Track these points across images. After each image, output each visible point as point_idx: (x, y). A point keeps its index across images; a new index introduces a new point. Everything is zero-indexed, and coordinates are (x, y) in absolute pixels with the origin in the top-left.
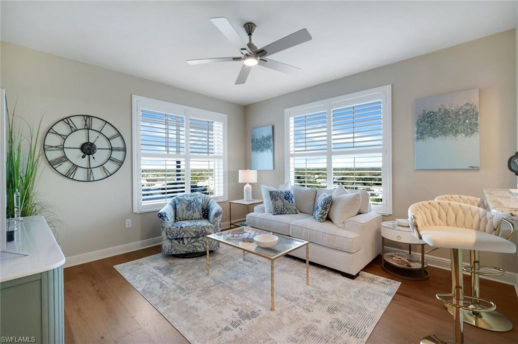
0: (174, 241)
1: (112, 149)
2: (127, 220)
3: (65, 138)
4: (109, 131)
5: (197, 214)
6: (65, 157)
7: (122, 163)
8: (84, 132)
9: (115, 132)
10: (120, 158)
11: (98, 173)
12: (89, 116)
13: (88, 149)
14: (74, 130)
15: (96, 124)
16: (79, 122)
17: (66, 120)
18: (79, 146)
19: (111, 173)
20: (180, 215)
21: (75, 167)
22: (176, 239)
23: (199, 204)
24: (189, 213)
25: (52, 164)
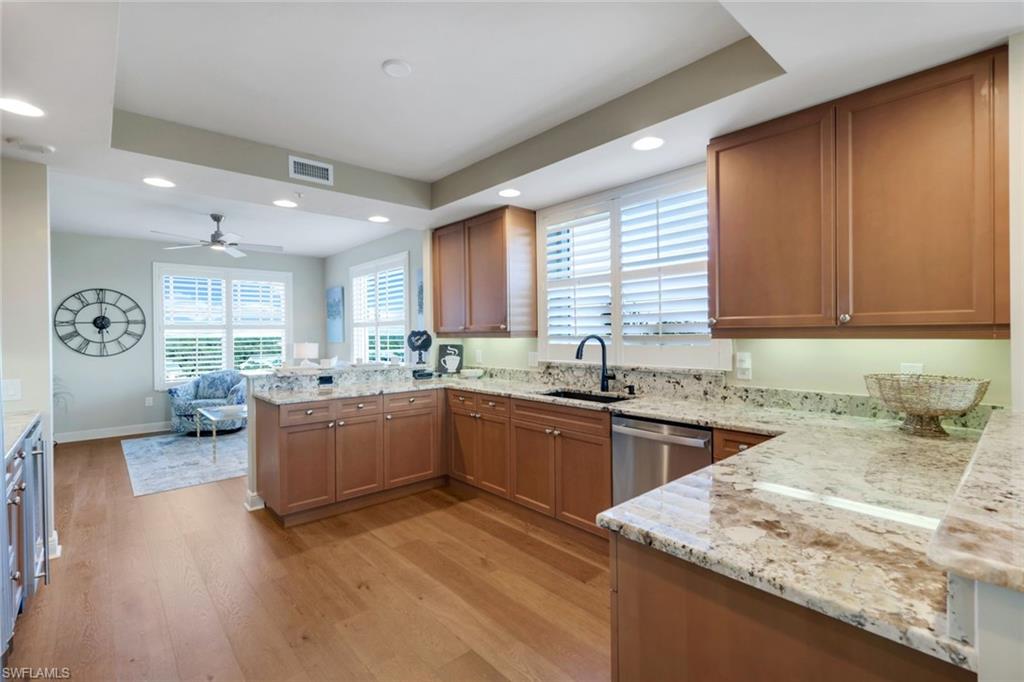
0: (184, 418)
1: (128, 322)
2: (147, 399)
3: (76, 313)
4: (125, 304)
5: (220, 393)
6: (76, 332)
7: (141, 336)
8: (97, 306)
9: (133, 304)
10: (139, 332)
11: (112, 348)
12: (101, 290)
13: (101, 323)
14: (85, 305)
15: (110, 297)
16: (91, 297)
17: (77, 295)
18: (91, 320)
19: (127, 346)
20: (200, 393)
21: (87, 342)
22: (185, 416)
23: (226, 381)
24: (211, 391)
25: (62, 339)
